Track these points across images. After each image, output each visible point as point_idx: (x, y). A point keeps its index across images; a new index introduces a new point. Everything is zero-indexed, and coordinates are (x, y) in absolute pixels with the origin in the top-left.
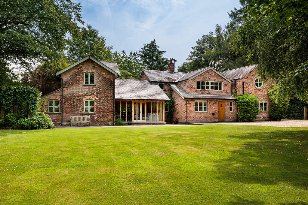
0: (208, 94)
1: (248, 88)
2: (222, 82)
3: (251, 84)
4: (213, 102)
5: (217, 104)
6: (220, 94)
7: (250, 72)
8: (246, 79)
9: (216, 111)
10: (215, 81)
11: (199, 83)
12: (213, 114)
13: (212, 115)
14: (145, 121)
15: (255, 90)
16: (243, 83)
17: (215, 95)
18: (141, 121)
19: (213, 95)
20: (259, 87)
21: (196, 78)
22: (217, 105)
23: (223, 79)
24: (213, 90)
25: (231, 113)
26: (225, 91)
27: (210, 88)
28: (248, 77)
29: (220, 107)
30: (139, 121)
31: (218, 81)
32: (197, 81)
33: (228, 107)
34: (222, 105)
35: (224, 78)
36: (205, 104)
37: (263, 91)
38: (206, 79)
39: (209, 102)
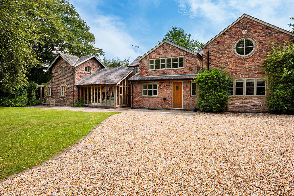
0: (162, 74)
1: (218, 60)
2: (184, 56)
3: (225, 52)
4: (164, 84)
5: (171, 87)
6: (180, 73)
7: (224, 34)
8: (216, 46)
9: (169, 96)
10: (172, 56)
11: (152, 62)
12: (165, 99)
13: (163, 100)
14: (100, 104)
15: (235, 61)
16: (208, 52)
17: (173, 74)
18: (97, 104)
19: (170, 74)
20: (244, 56)
21: (148, 57)
22: (169, 88)
23: (185, 53)
24: (170, 68)
25: (193, 98)
26: (188, 68)
27: (166, 66)
28: (218, 42)
29: (176, 91)
30: (96, 104)
31: (177, 56)
32: (149, 60)
33: (188, 89)
34: (179, 88)
35: (185, 51)
36: (155, 87)
37: (254, 60)
38: (160, 56)
39: (160, 84)
